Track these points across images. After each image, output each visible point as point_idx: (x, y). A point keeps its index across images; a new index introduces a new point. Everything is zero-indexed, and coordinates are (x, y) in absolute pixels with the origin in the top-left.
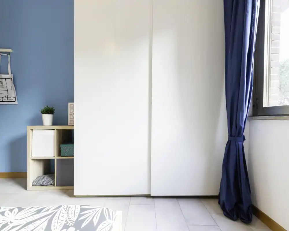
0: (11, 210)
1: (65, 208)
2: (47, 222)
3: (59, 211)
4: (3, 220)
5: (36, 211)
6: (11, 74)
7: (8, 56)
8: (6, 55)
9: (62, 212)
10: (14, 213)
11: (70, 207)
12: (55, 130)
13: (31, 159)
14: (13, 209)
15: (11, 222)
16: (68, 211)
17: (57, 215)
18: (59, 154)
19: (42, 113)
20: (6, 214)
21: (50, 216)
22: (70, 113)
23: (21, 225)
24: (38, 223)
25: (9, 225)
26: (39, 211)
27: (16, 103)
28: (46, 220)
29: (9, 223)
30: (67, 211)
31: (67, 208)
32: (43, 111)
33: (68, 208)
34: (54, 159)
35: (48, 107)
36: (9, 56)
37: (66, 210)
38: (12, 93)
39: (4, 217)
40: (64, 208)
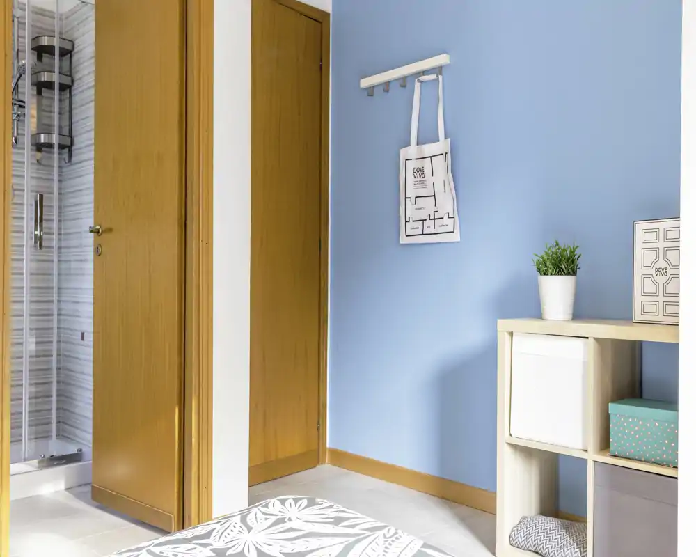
0: (296, 501)
1: (388, 536)
2: (342, 546)
3: (373, 537)
4: (280, 512)
5: (332, 518)
6: (446, 138)
7: (437, 80)
8: (433, 77)
9: (377, 540)
10: (299, 507)
11: (397, 538)
12: (591, 341)
13: (509, 444)
14: (301, 499)
15: (290, 520)
16: (390, 544)
17: (365, 542)
18: (605, 443)
19: (539, 270)
20: (287, 504)
21: (352, 539)
22: (644, 267)
23: (301, 530)
24: (326, 541)
25: (285, 522)
26: (337, 521)
27: (456, 237)
28: (342, 543)
29: (286, 520)
30: (387, 543)
31: (390, 537)
32: (545, 262)
33: (393, 538)
34: (585, 461)
35: (557, 244)
36: (440, 77)
37: (387, 541)
38: (446, 204)
39: (283, 507)
40: (384, 535)
